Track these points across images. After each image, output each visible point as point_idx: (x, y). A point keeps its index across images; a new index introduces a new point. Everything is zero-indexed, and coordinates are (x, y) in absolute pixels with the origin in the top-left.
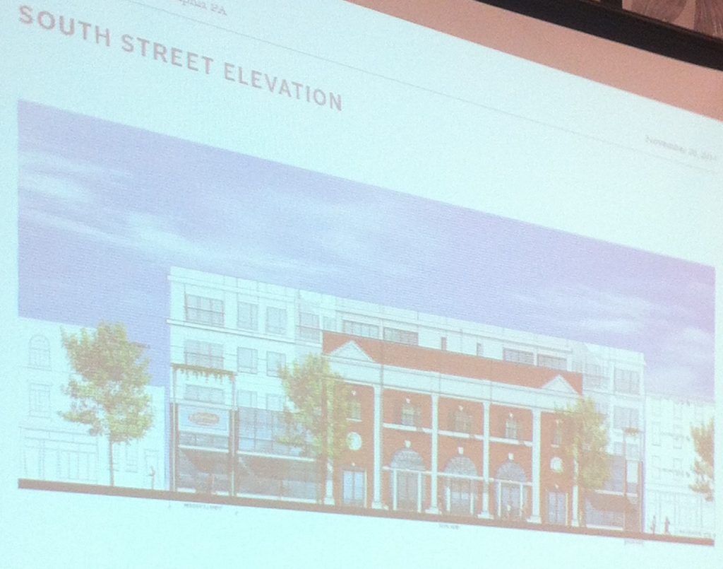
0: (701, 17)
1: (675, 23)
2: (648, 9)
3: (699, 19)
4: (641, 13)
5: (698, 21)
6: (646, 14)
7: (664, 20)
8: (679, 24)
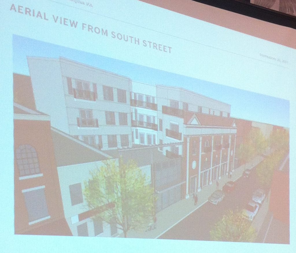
0: (282, 6)
1: (271, 8)
2: (260, 3)
3: (281, 7)
4: (258, 5)
5: (280, 8)
6: (259, 5)
7: (267, 7)
8: (273, 9)
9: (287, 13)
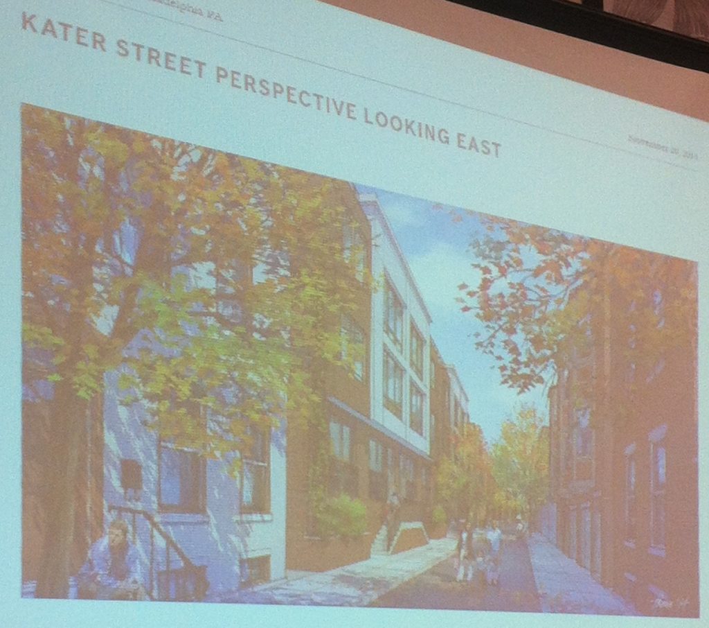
9: (694, 35)
